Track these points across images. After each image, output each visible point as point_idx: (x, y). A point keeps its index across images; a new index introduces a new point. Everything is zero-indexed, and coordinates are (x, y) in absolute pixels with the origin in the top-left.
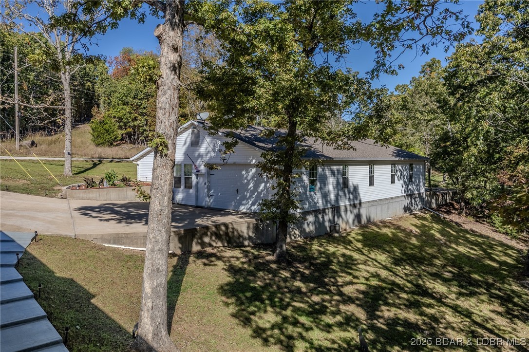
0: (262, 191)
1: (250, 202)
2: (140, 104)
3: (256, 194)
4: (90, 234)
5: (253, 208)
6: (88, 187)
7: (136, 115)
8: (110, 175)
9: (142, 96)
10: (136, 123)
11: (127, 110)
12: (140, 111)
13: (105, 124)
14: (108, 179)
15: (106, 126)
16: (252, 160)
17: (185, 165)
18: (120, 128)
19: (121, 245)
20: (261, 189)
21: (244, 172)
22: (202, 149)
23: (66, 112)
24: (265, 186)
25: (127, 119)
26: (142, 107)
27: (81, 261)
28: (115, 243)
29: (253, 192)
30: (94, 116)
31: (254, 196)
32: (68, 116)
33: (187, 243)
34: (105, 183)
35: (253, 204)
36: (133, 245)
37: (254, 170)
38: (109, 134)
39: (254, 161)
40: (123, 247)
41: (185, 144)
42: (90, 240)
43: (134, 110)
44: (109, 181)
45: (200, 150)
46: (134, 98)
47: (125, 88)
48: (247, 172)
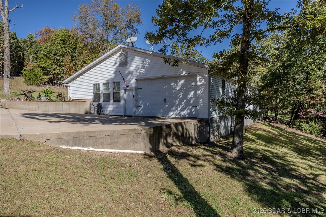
0: (191, 98)
1: (179, 109)
2: (58, 59)
3: (185, 101)
4: (41, 133)
5: (182, 113)
6: (27, 100)
7: (56, 66)
8: (47, 91)
9: (60, 54)
10: (56, 72)
11: (50, 63)
12: (59, 64)
13: (34, 71)
14: (46, 94)
15: (35, 73)
16: (182, 72)
17: (114, 83)
18: (44, 74)
19: (83, 146)
20: (190, 96)
21: (173, 84)
22: (132, 67)
23: (5, 42)
24: (195, 94)
25: (50, 69)
26: (60, 61)
27: (36, 173)
28: (75, 145)
29: (181, 100)
30: (26, 66)
31: (183, 103)
32: (7, 46)
33: (155, 142)
34: (43, 98)
35: (182, 110)
36: (98, 146)
37: (182, 81)
38: (37, 78)
39: (184, 73)
40: (86, 149)
41: (115, 64)
42: (42, 142)
43: (55, 63)
44: (47, 96)
46: (55, 55)
47: (48, 48)
48: (177, 83)
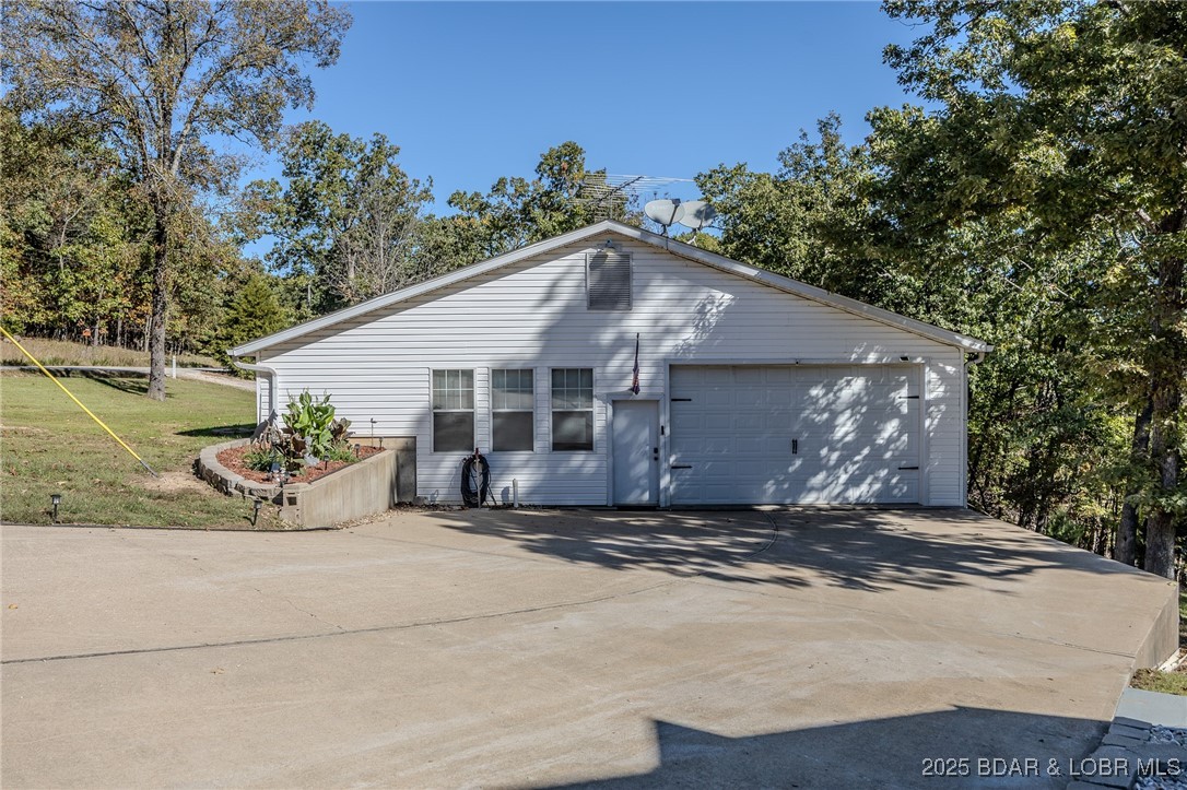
0: (891, 440)
1: (844, 478)
3: (866, 451)
16: (865, 354)
17: (555, 372)
20: (886, 435)
29: (849, 451)
31: (857, 458)
35: (854, 481)
37: (859, 382)
39: (873, 356)
45: (625, 323)
48: (834, 388)
